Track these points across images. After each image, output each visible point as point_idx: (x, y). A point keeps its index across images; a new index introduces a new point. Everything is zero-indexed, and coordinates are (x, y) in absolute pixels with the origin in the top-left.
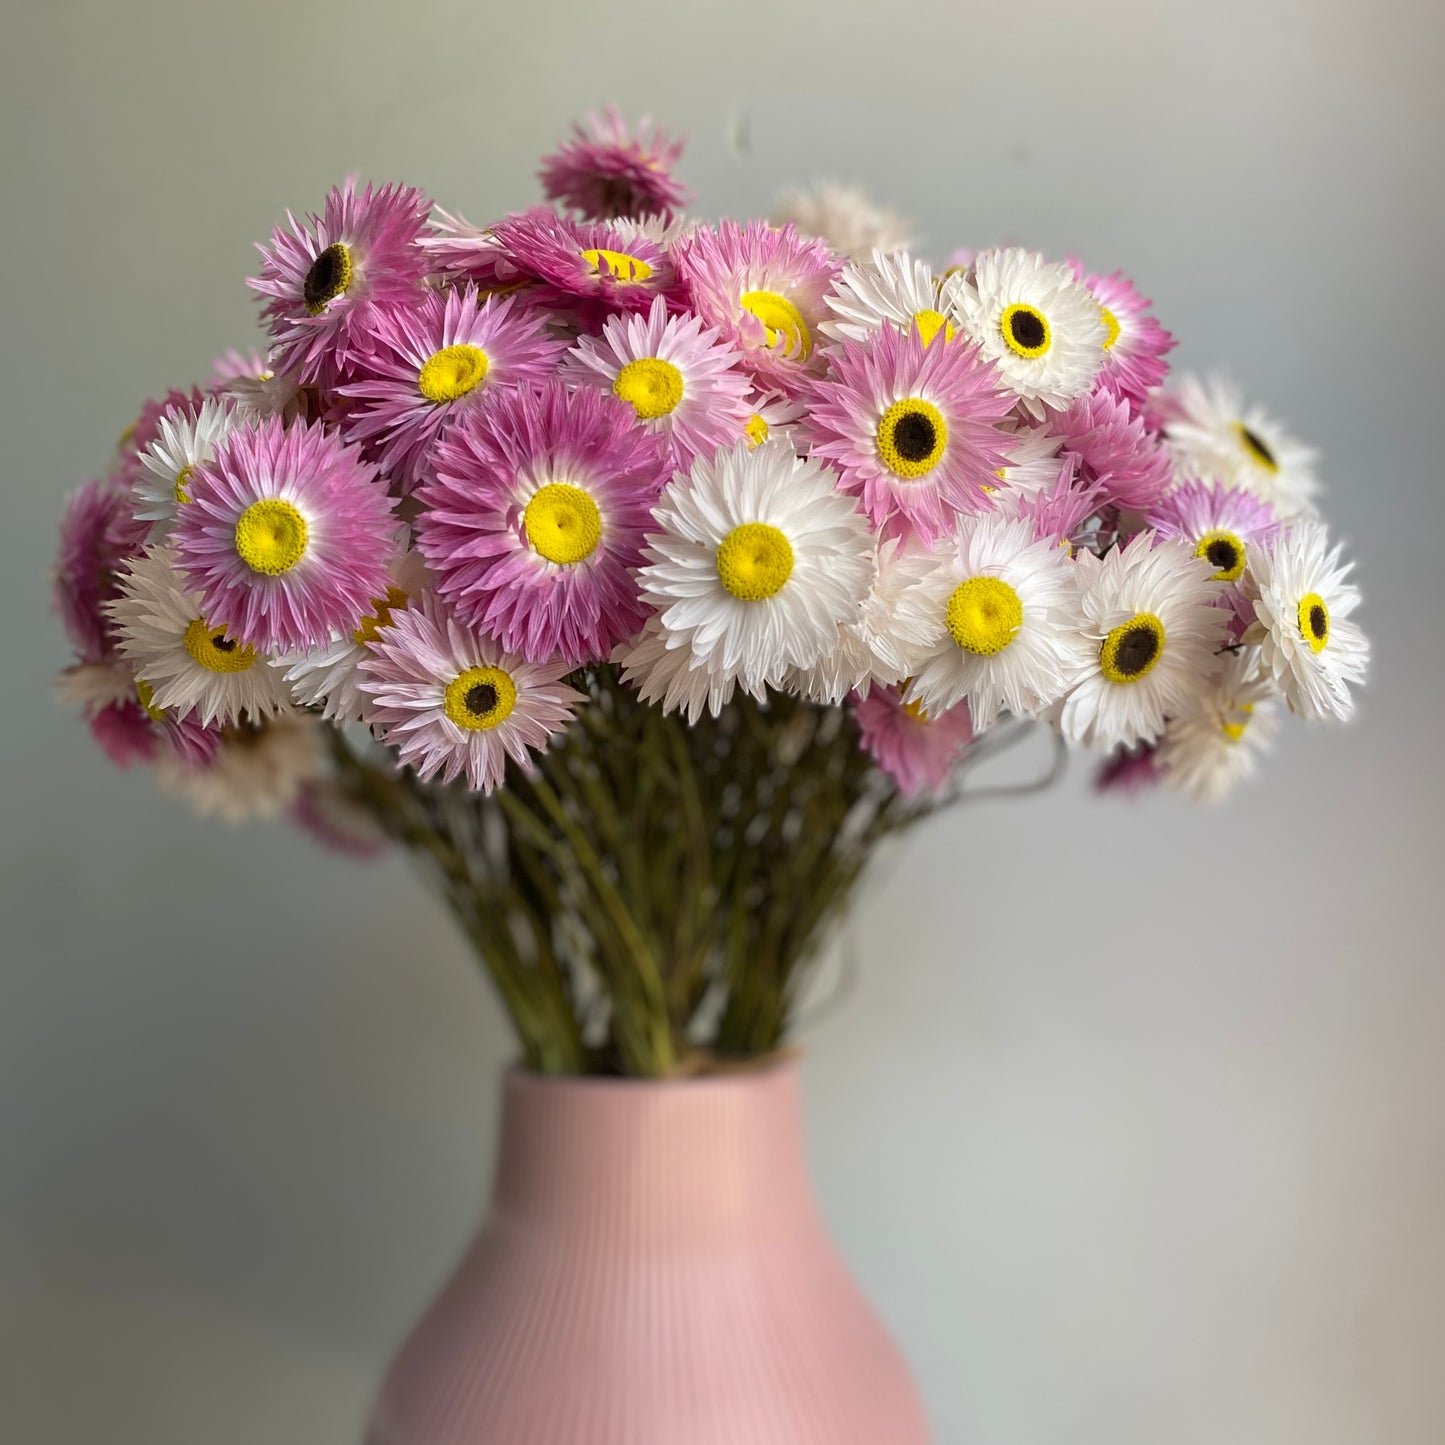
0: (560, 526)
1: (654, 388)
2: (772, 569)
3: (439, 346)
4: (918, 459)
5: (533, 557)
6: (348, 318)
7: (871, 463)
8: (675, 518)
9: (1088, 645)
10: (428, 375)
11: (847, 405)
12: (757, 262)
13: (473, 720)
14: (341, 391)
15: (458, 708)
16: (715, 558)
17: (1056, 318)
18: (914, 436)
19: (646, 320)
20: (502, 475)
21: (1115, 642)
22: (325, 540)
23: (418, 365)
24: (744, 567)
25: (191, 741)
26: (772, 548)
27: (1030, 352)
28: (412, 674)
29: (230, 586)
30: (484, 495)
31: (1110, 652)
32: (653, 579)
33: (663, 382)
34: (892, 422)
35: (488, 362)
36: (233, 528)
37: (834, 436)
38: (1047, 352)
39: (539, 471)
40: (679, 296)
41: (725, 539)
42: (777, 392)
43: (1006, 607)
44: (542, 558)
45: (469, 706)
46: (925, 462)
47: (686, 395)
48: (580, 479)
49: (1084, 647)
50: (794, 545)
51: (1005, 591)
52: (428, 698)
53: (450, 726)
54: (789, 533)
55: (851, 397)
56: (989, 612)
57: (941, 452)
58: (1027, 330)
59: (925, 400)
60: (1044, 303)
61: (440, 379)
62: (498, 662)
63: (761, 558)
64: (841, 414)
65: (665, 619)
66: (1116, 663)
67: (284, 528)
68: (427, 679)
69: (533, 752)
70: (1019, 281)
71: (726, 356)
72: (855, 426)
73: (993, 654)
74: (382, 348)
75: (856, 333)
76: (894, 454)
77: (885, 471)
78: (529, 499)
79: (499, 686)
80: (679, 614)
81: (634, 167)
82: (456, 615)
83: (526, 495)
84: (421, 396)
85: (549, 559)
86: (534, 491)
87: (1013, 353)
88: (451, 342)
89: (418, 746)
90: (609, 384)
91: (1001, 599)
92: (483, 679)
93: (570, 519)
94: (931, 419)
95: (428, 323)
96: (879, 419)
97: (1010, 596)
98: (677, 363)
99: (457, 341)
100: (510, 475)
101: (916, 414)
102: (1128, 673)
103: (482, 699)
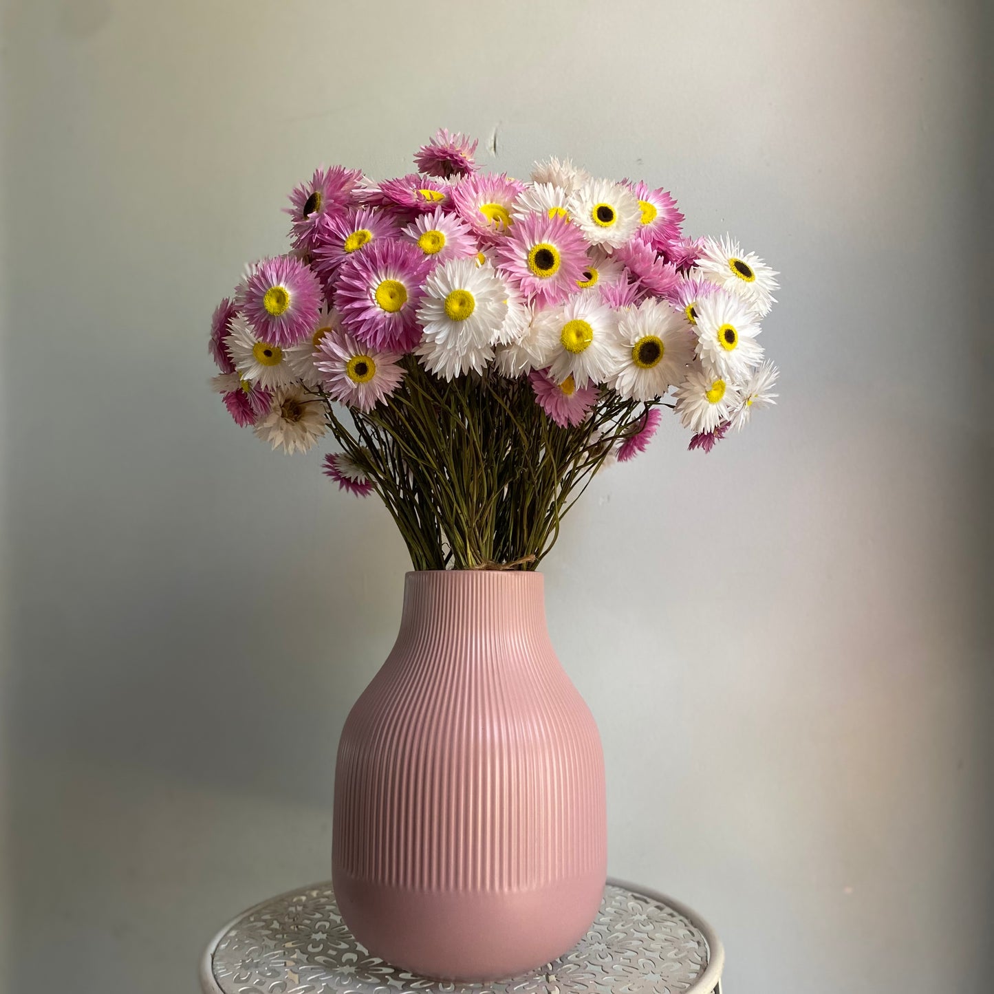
0: (391, 298)
1: (433, 242)
2: (466, 308)
3: (353, 231)
4: (547, 269)
5: (378, 309)
6: (317, 221)
7: (525, 271)
8: (429, 288)
9: (627, 350)
10: (348, 243)
11: (514, 246)
12: (490, 191)
13: (358, 378)
14: (314, 251)
15: (352, 372)
16: (443, 304)
17: (620, 209)
18: (544, 259)
19: (433, 216)
20: (364, 275)
21: (638, 348)
22: (296, 302)
23: (344, 239)
24: (455, 307)
25: (259, 399)
26: (466, 300)
27: (605, 224)
28: (333, 358)
29: (262, 321)
30: (357, 283)
31: (637, 353)
32: (420, 314)
33: (436, 240)
34: (534, 254)
35: (370, 235)
36: (262, 298)
37: (508, 260)
38: (613, 223)
39: (381, 272)
40: (449, 206)
41: (448, 296)
42: (490, 243)
43: (586, 332)
44: (382, 310)
45: (356, 372)
46: (550, 270)
47: (446, 244)
48: (399, 277)
49: (625, 352)
50: (475, 298)
51: (585, 325)
52: (339, 368)
53: (349, 381)
54: (473, 294)
55: (516, 243)
56: (579, 335)
57: (556, 267)
58: (605, 214)
59: (549, 244)
60: (614, 203)
61: (352, 244)
62: (366, 353)
63: (462, 303)
64: (511, 251)
65: (424, 330)
66: (640, 358)
67: (281, 297)
68: (339, 359)
69: (386, 395)
70: (603, 193)
71: (466, 228)
72: (516, 254)
73: (579, 352)
74: (330, 233)
75: (520, 217)
76: (535, 267)
77: (532, 275)
78: (377, 286)
79: (368, 363)
80: (431, 328)
81: (451, 156)
82: (349, 333)
83: (375, 284)
84: (345, 251)
85: (385, 310)
86: (379, 283)
87: (597, 225)
88: (358, 229)
89: (338, 389)
90: (415, 241)
91: (583, 329)
92: (361, 360)
93: (395, 295)
94: (551, 252)
95: (350, 222)
96: (528, 252)
97: (588, 328)
98: (444, 233)
99: (360, 229)
100: (368, 276)
101: (544, 250)
102: (647, 363)
103: (362, 369)
